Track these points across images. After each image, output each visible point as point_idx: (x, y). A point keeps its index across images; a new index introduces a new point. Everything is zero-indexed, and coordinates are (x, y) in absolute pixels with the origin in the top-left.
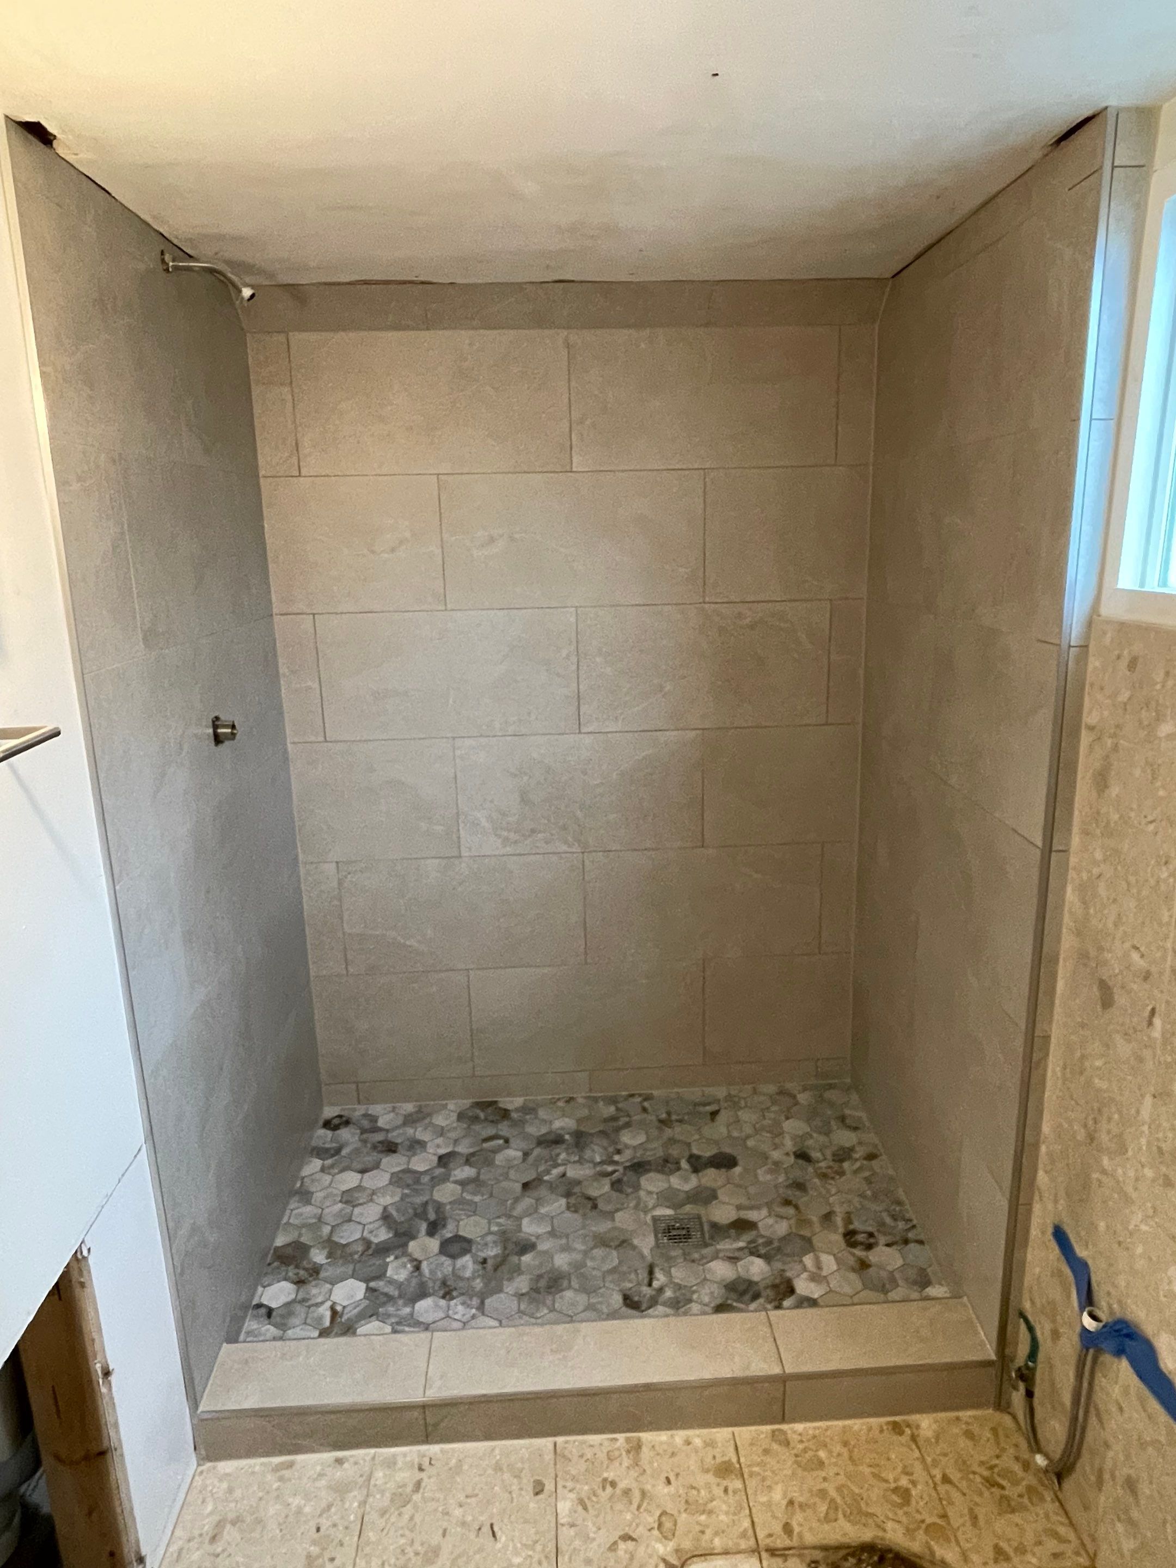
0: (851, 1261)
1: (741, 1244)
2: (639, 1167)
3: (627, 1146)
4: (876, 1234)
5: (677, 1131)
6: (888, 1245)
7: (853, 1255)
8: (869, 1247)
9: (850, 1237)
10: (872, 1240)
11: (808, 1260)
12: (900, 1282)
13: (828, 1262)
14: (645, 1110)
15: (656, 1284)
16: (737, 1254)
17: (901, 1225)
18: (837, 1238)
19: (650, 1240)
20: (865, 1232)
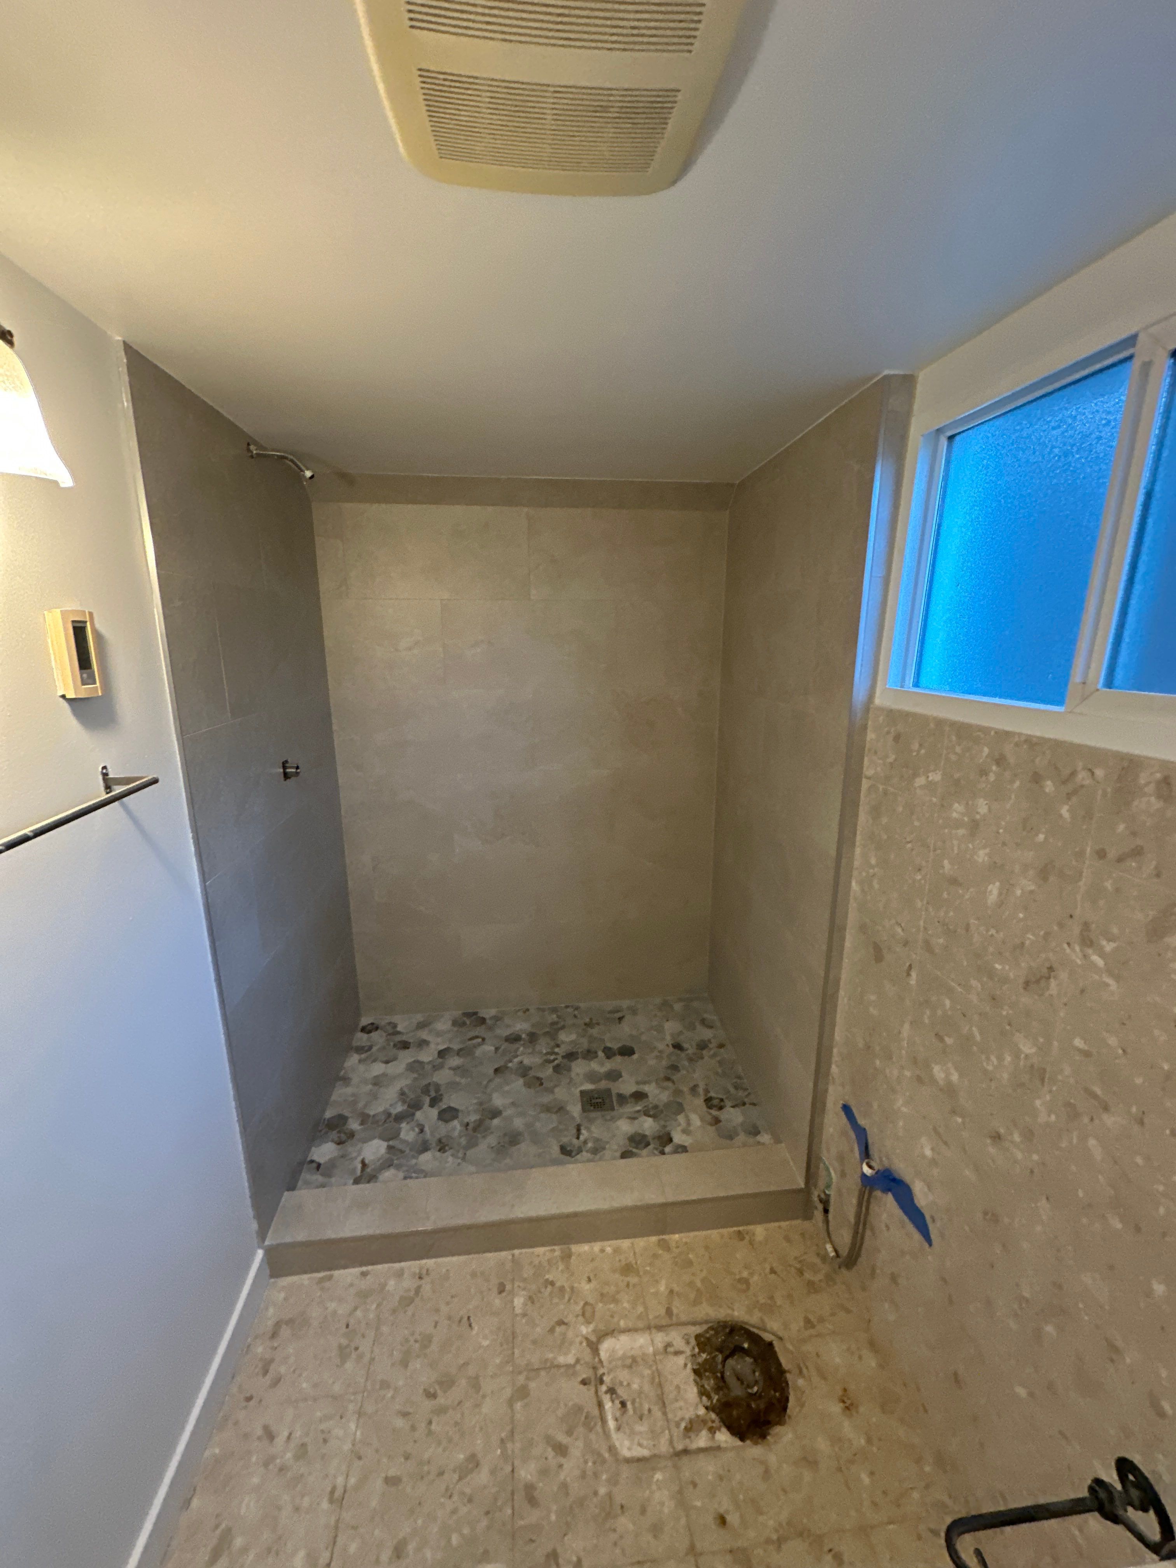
0: (710, 1119)
1: (638, 1108)
2: (571, 1056)
3: (563, 1042)
4: (725, 1099)
5: (596, 1031)
6: (733, 1107)
8: (721, 1108)
9: (708, 1101)
10: (722, 1104)
11: (681, 1118)
12: (740, 1133)
13: (694, 1120)
14: (575, 1016)
15: (582, 1138)
16: (636, 1115)
17: (741, 1093)
18: (700, 1101)
19: (579, 1107)
20: (718, 1098)
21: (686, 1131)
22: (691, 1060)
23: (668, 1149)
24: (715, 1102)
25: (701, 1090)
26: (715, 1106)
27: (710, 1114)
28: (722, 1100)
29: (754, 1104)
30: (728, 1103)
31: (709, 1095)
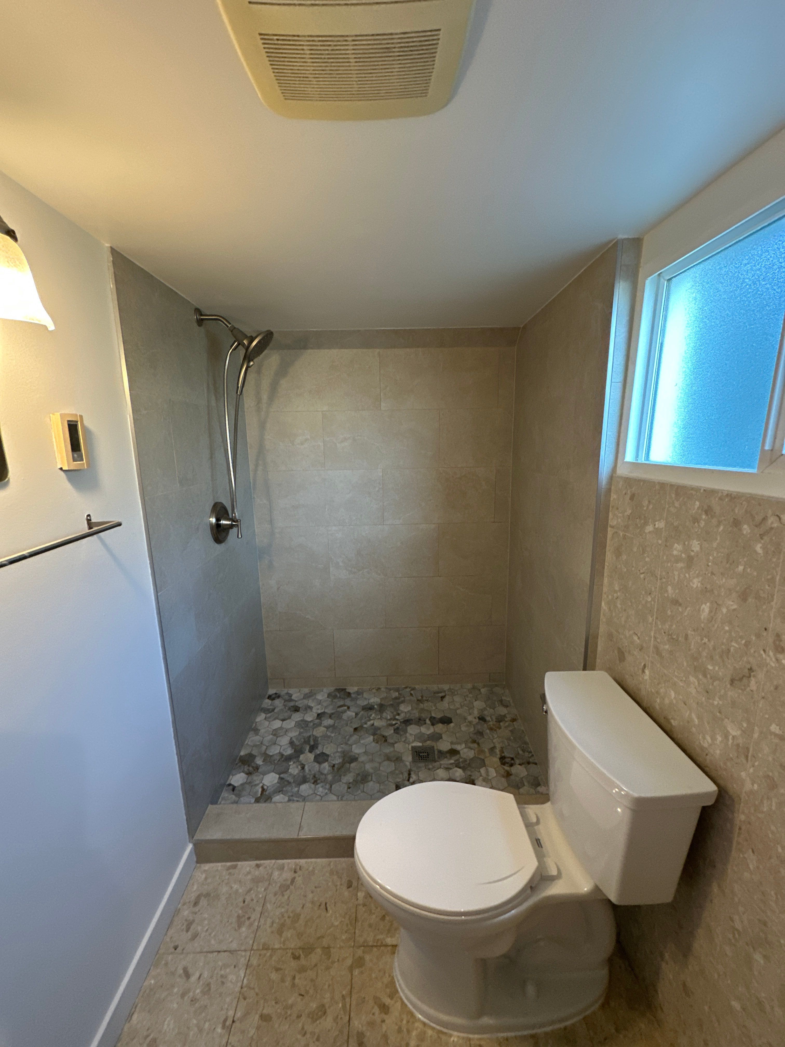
0: (502, 772)
1: (452, 761)
2: (407, 722)
3: (402, 712)
4: (515, 759)
5: (425, 705)
6: (520, 764)
7: (504, 769)
8: (511, 765)
9: (502, 759)
10: (512, 762)
12: (526, 784)
13: (492, 773)
14: (411, 694)
15: (411, 780)
16: (450, 766)
17: (526, 754)
18: (496, 760)
19: (410, 758)
20: (509, 758)
21: (485, 780)
22: (491, 729)
24: (508, 760)
25: (497, 751)
26: (508, 763)
28: (512, 759)
29: (536, 764)
30: (518, 761)
31: (503, 755)
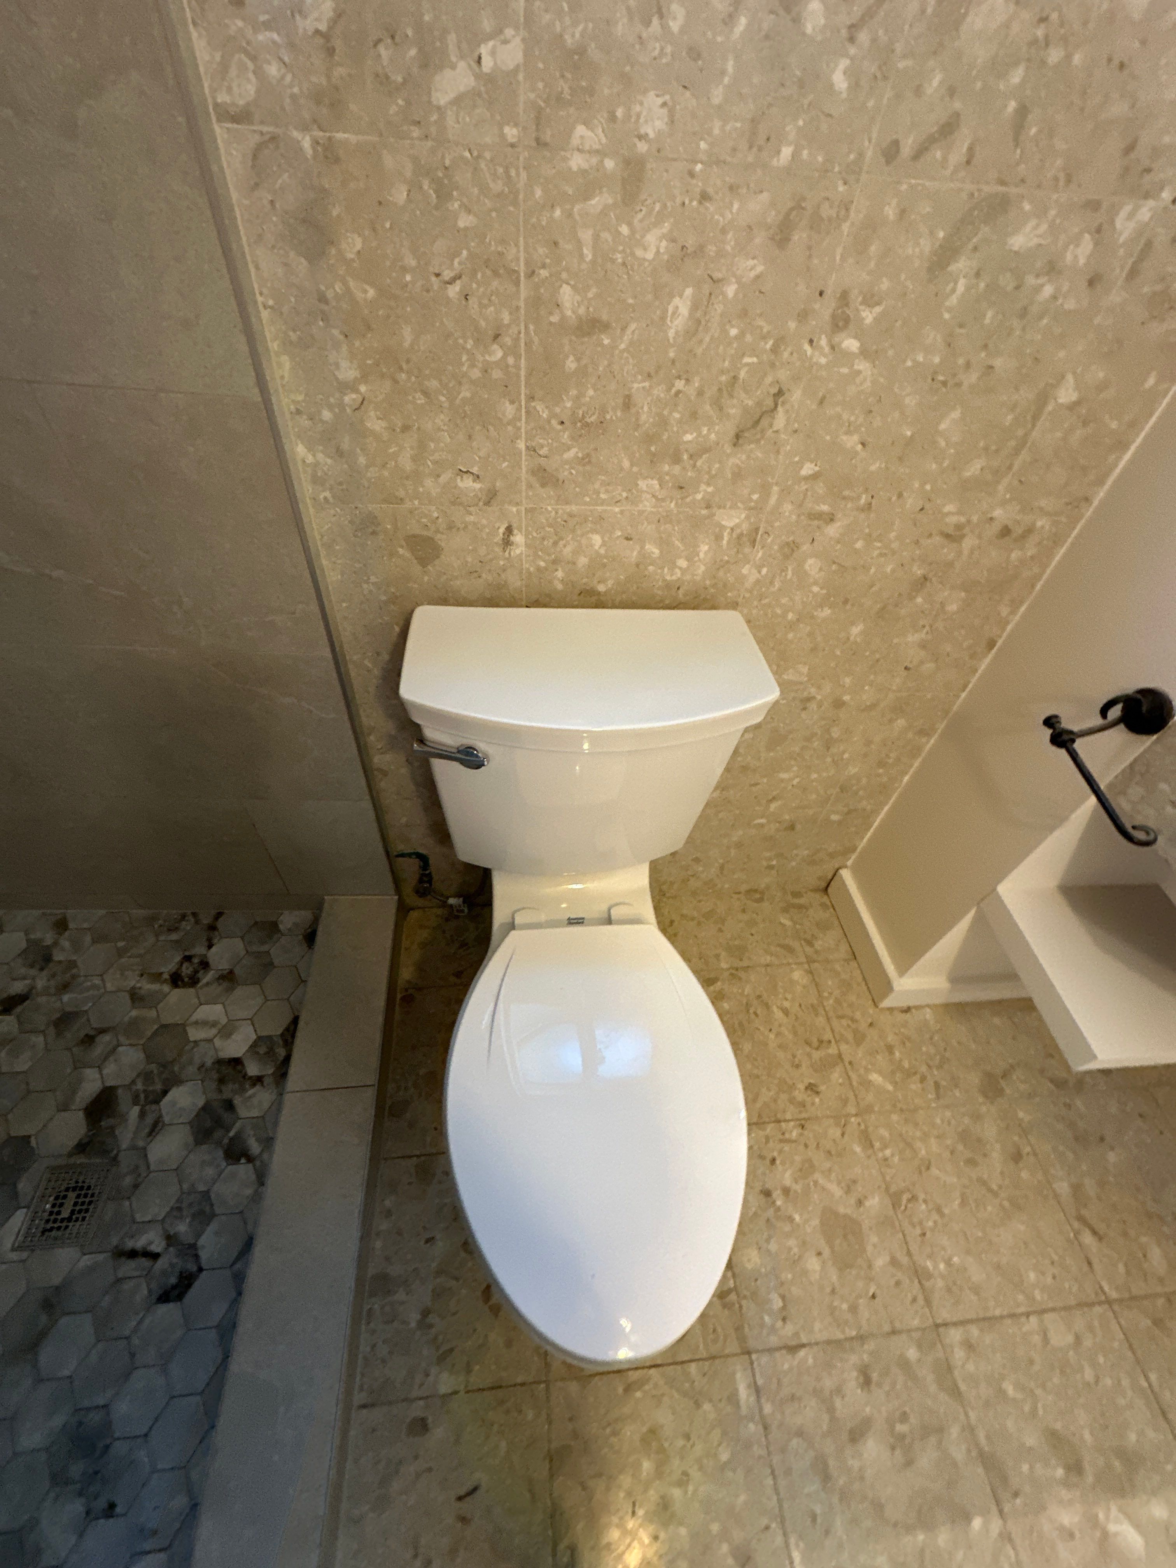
4: (187, 953)
6: (210, 947)
8: (205, 965)
9: (180, 981)
10: (196, 960)
11: (196, 1034)
12: (265, 948)
13: (209, 1013)
17: (187, 926)
18: (175, 996)
20: (181, 964)
21: (227, 1031)
22: (63, 987)
23: (252, 1069)
24: (187, 970)
25: (147, 986)
26: (196, 972)
27: (207, 984)
28: (188, 959)
29: (219, 915)
30: (199, 950)
31: (166, 976)
